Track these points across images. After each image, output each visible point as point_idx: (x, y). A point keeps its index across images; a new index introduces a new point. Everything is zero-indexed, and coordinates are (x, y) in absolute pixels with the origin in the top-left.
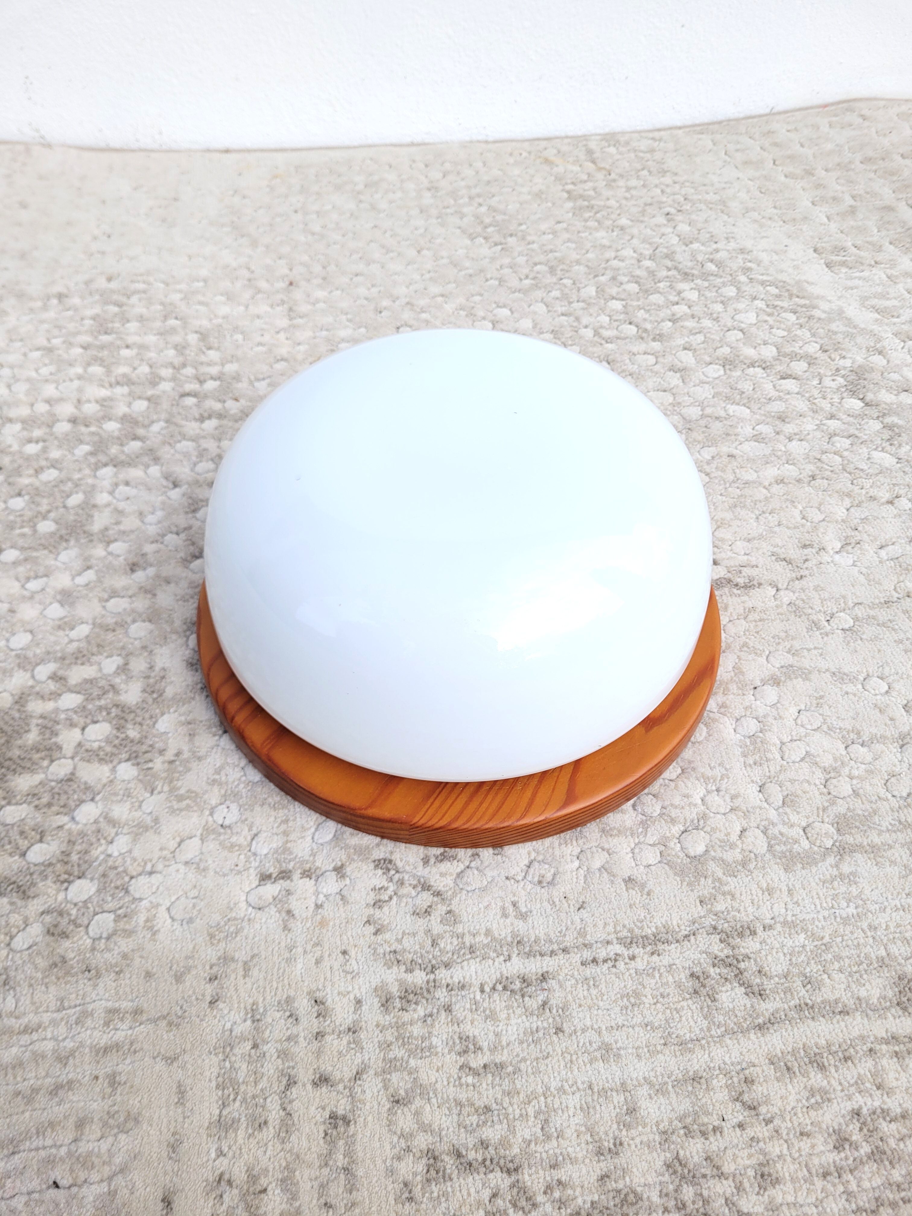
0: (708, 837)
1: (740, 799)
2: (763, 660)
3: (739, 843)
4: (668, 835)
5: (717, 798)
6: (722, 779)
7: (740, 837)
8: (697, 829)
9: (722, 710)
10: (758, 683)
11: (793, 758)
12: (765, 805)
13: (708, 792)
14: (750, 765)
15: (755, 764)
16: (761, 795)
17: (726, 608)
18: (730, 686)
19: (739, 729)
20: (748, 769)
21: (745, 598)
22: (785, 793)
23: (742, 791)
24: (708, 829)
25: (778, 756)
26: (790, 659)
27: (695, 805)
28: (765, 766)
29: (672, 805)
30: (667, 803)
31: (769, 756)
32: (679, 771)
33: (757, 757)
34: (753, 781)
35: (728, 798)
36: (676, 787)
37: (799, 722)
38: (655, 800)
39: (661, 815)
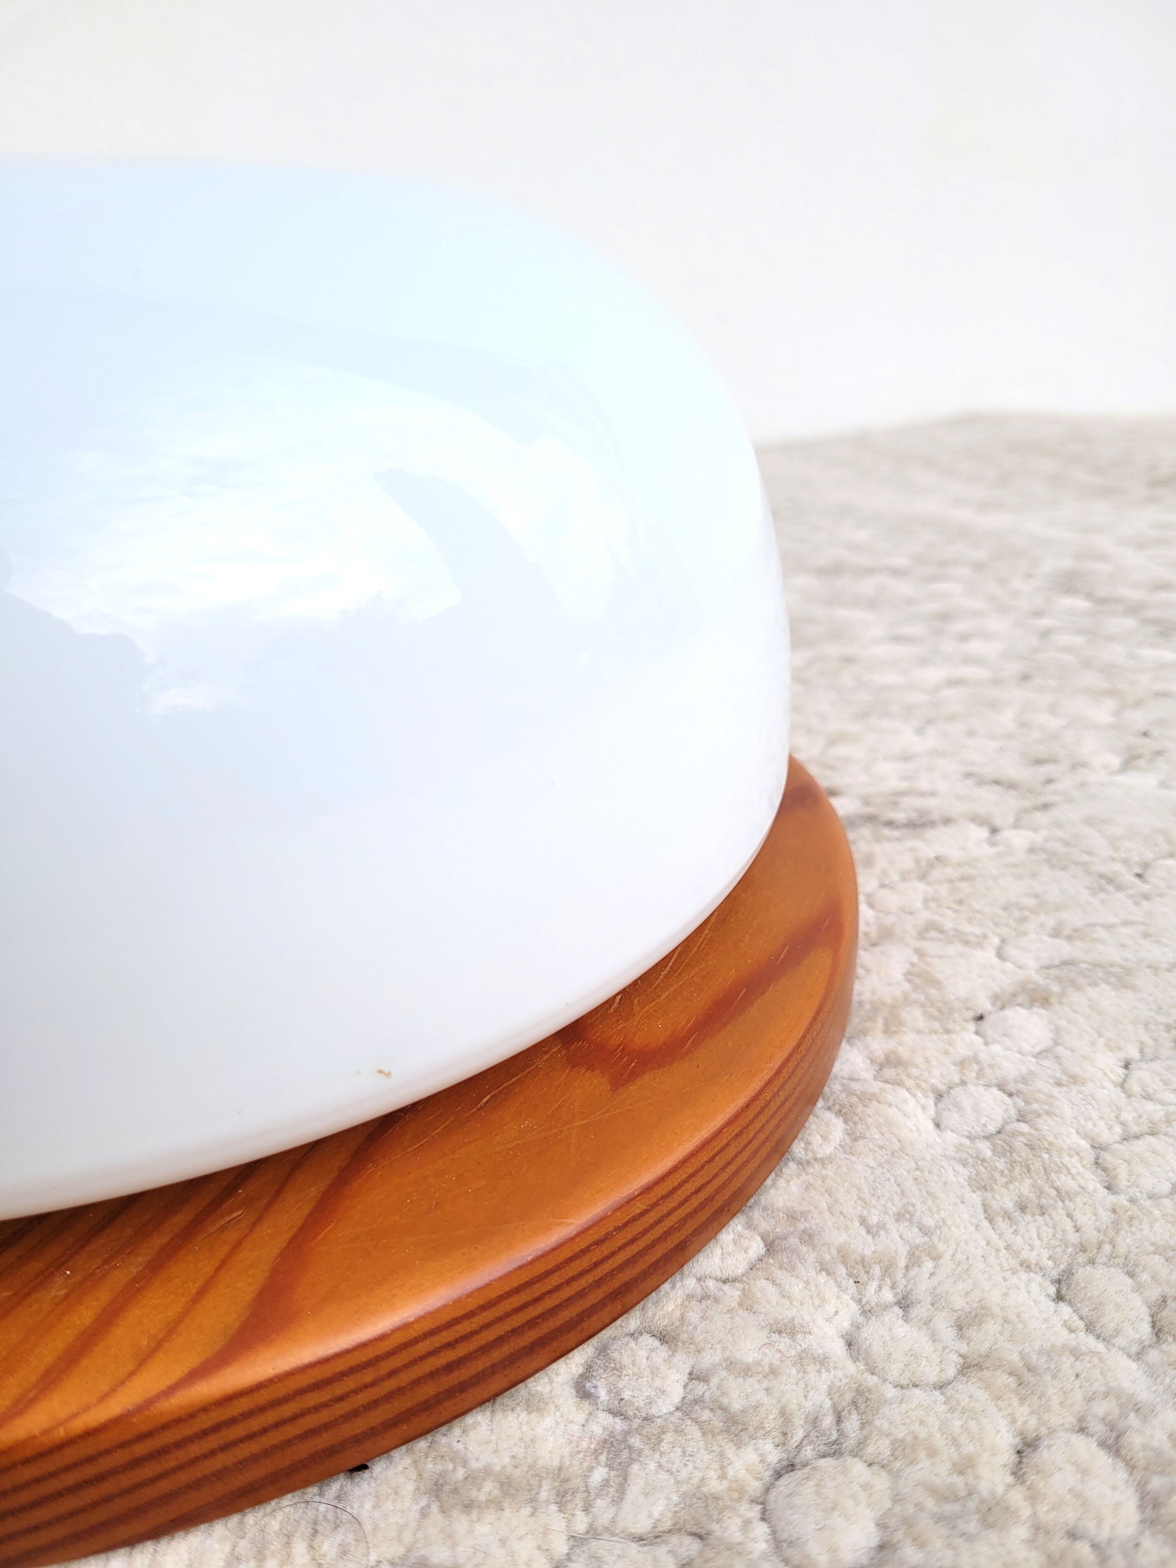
0: (881, 1482)
1: (992, 1327)
2: (988, 955)
3: (1017, 1497)
4: (715, 1485)
5: (902, 1329)
6: (914, 1260)
7: (1018, 1472)
8: (835, 1450)
9: (890, 1073)
10: (984, 1005)
11: (1148, 1182)
12: (1090, 1342)
13: (867, 1312)
14: (1007, 1215)
15: (1023, 1208)
16: (1065, 1310)
17: (869, 861)
18: (904, 1015)
19: (952, 1118)
20: (1002, 1224)
21: (917, 843)
22: (1155, 1294)
23: (994, 1298)
24: (880, 1447)
25: (1093, 1182)
26: (1064, 949)
27: (823, 1361)
28: (1060, 1215)
29: (730, 1364)
30: (710, 1358)
31: (1064, 1181)
32: (757, 1247)
33: (1025, 1187)
34: (1026, 1266)
35: (944, 1325)
36: (747, 1303)
37: (1135, 1087)
38: (663, 1352)
39: (686, 1407)
